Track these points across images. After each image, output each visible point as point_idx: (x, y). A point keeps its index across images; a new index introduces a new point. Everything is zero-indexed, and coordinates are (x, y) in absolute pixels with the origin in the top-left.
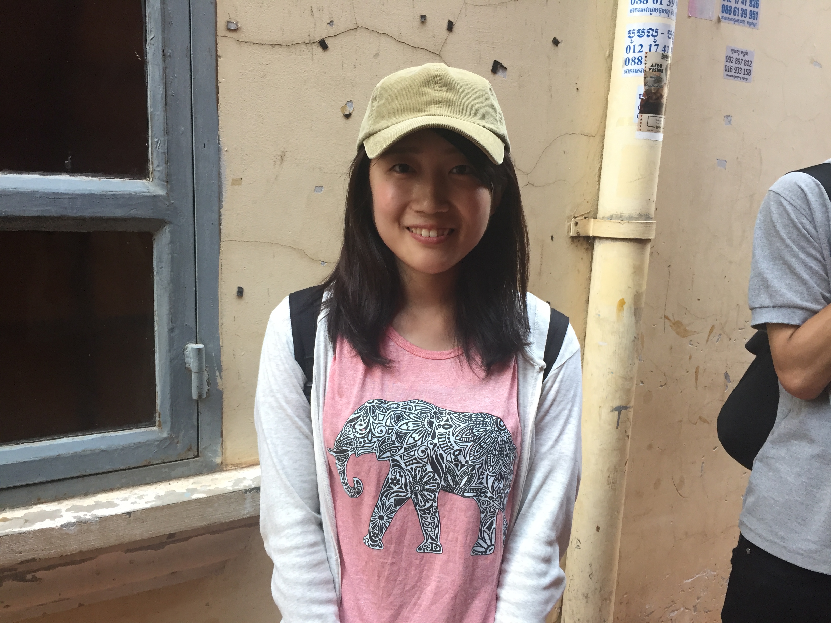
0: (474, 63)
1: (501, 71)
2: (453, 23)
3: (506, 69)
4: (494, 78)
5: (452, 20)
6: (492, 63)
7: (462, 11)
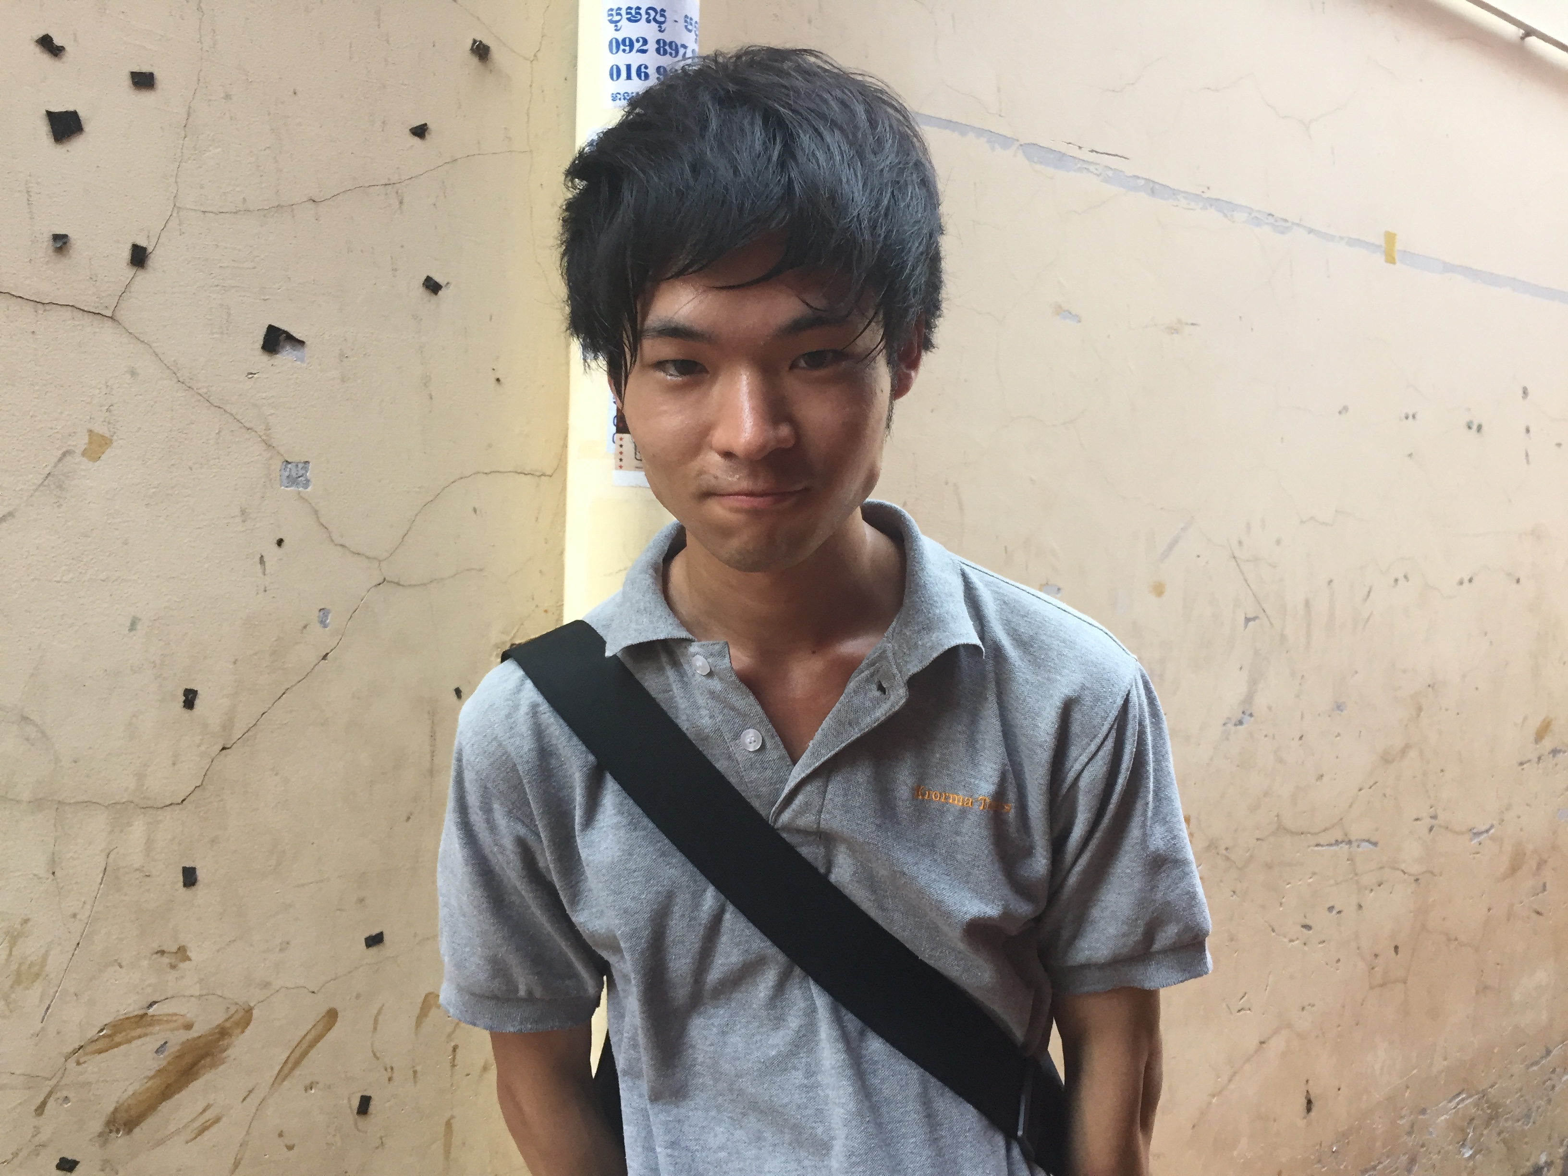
0: (213, 333)
1: (288, 348)
2: (144, 249)
3: (302, 343)
4: (272, 362)
5: (142, 243)
6: (264, 331)
7: (170, 223)
